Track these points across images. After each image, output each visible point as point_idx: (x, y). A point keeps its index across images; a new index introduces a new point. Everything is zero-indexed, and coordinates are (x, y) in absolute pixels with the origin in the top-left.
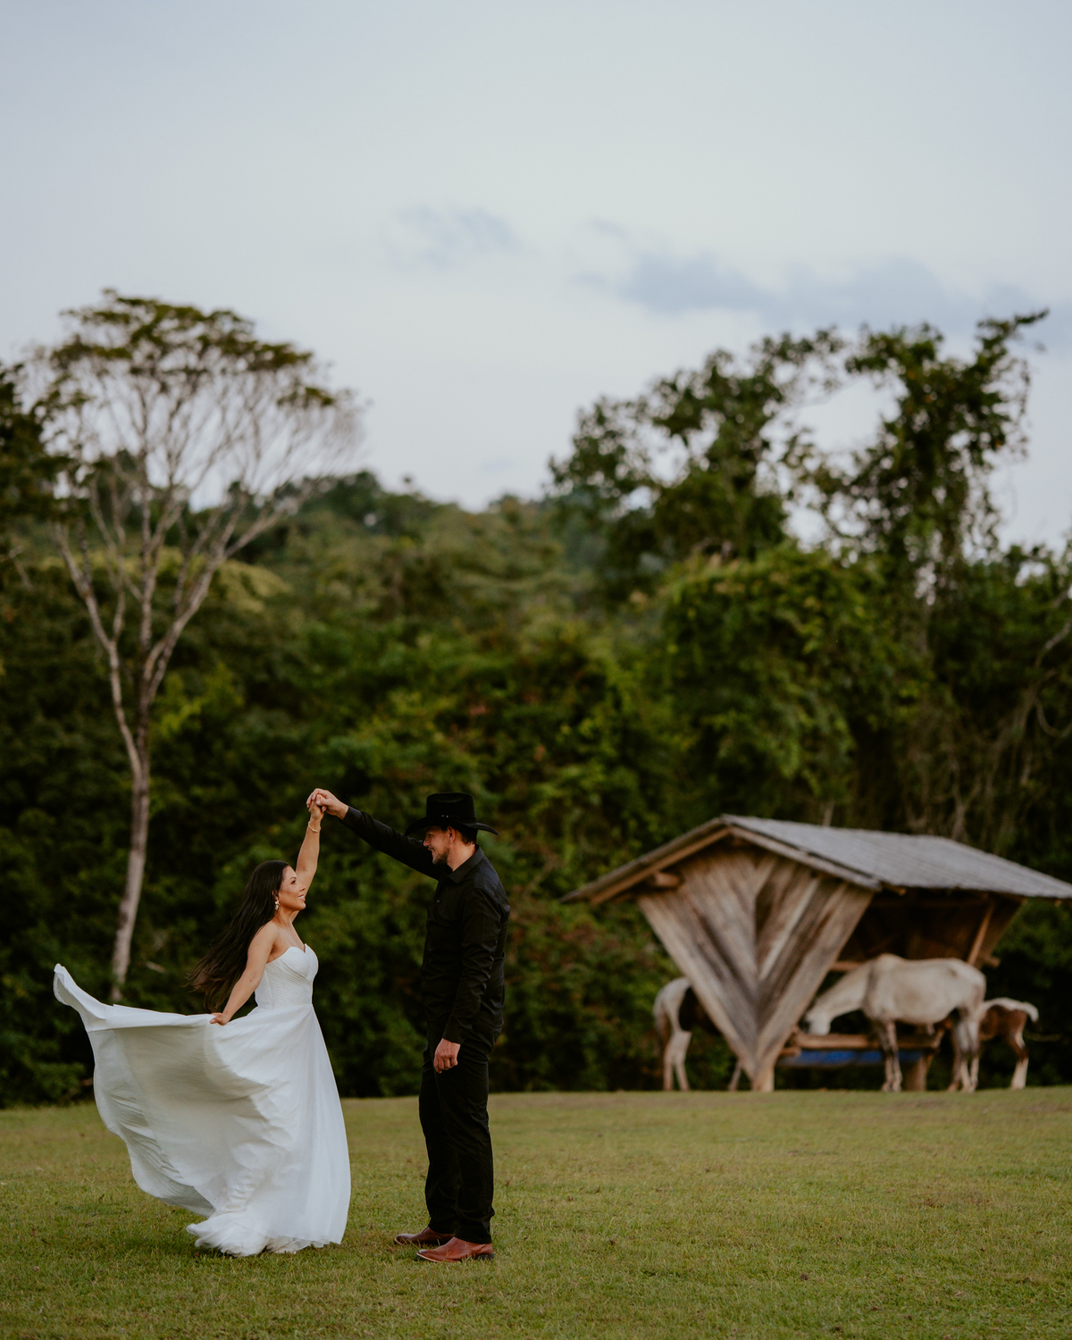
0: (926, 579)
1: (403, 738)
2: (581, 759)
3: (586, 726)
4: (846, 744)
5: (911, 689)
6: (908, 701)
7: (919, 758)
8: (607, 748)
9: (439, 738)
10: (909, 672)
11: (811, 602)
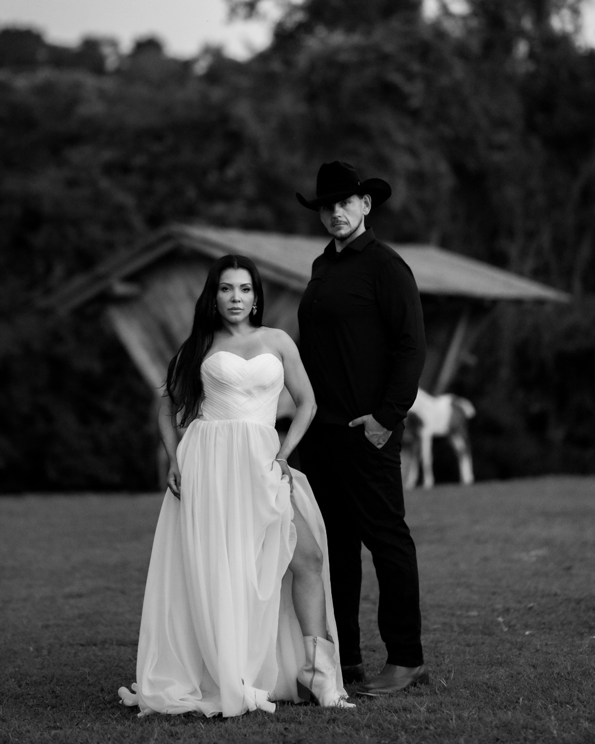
0: (522, 48)
1: (72, 183)
2: (228, 199)
3: (231, 173)
4: (448, 182)
5: (503, 137)
6: (501, 148)
7: (511, 193)
8: (249, 189)
9: (104, 183)
10: (501, 123)
11: (416, 67)
